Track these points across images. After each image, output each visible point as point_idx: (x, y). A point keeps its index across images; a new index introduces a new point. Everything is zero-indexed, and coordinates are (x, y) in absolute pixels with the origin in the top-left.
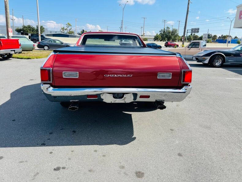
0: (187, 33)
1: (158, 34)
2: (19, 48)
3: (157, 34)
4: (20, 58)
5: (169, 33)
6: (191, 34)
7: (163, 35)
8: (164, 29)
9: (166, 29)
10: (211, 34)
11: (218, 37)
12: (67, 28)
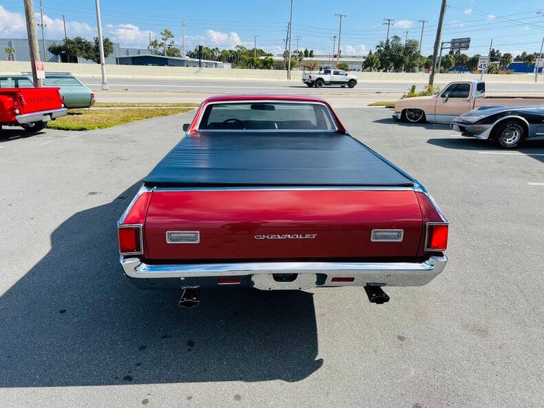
0: (442, 49)
1: (373, 53)
2: (61, 108)
3: (370, 53)
4: (63, 129)
5: (399, 50)
6: (451, 53)
7: (385, 55)
8: (388, 41)
9: (391, 40)
10: (498, 51)
11: (515, 57)
12: (163, 41)
